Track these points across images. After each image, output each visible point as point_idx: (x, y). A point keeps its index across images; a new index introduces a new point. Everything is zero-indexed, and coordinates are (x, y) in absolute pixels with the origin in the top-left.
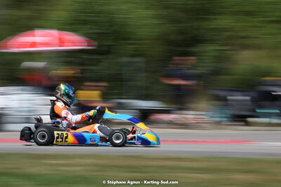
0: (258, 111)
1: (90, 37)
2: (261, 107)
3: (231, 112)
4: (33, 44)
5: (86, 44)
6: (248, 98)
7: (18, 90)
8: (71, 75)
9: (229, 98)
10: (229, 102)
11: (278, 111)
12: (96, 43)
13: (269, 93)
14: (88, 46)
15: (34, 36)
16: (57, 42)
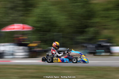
0: (97, 51)
2: (98, 50)
3: (88, 51)
5: (32, 29)
6: (94, 46)
9: (88, 46)
10: (88, 48)
11: (104, 51)
13: (100, 45)
16: (22, 28)
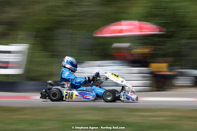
1: (161, 25)
4: (121, 31)
7: (111, 63)
8: (146, 52)
12: (166, 30)
14: (160, 32)
15: (121, 25)
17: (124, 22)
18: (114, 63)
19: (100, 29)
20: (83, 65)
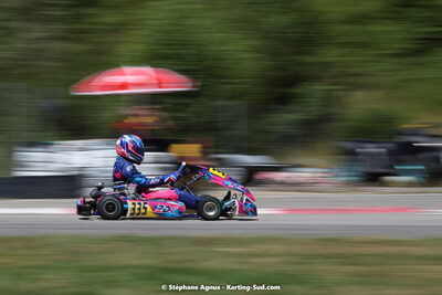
0: (397, 167)
3: (362, 169)
4: (124, 86)
6: (383, 150)
9: (358, 150)
10: (359, 157)
11: (423, 168)
13: (410, 143)
15: (124, 75)
17: (127, 69)
18: (108, 144)
19: (83, 80)
20: (52, 148)
